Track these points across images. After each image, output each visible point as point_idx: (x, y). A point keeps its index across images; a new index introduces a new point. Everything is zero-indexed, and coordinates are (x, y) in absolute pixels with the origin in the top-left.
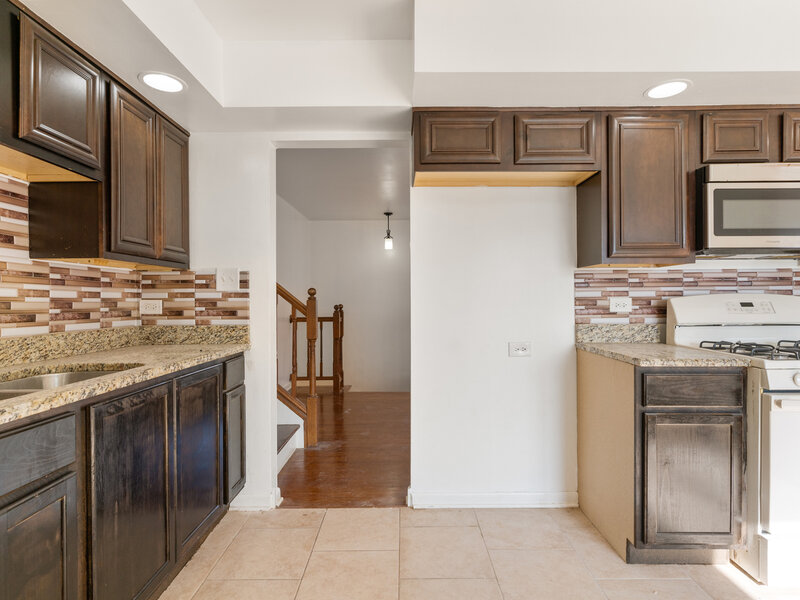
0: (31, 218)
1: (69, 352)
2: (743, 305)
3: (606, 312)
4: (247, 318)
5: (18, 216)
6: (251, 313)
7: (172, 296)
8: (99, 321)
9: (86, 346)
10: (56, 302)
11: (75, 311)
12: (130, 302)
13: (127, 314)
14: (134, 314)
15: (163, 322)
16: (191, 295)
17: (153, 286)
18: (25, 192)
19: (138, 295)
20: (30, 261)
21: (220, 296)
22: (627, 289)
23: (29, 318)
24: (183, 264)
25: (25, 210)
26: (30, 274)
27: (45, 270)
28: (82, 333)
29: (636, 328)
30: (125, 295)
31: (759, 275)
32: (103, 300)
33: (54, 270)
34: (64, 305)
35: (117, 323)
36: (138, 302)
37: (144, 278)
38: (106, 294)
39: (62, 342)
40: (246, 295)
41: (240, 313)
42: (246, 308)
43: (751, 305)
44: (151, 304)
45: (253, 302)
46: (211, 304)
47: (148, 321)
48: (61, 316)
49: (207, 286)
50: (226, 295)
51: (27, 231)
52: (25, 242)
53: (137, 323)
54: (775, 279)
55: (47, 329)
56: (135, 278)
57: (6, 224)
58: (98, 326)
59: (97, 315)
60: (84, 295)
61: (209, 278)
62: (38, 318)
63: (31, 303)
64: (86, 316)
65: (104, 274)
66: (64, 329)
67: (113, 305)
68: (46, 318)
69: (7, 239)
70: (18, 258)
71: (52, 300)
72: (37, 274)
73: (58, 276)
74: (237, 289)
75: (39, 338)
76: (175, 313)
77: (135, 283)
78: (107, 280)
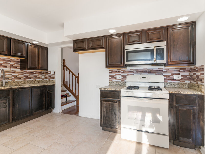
0: (20, 64)
2: (143, 77)
3: (116, 79)
4: (55, 79)
5: (18, 64)
6: (56, 78)
7: (46, 75)
10: (25, 76)
12: (40, 76)
13: (39, 78)
14: (41, 78)
15: (44, 79)
16: (48, 75)
17: (43, 73)
18: (19, 61)
19: (42, 75)
20: (20, 70)
21: (51, 75)
22: (121, 73)
23: (20, 78)
24: (47, 70)
25: (19, 63)
26: (20, 72)
27: (23, 71)
28: (29, 81)
29: (122, 82)
30: (39, 75)
31: (153, 70)
32: (34, 76)
33: (24, 71)
34: (27, 77)
35: (37, 79)
37: (42, 72)
38: (35, 75)
39: (25, 82)
40: (55, 75)
41: (54, 78)
42: (55, 77)
43: (145, 77)
44: (43, 77)
45: (56, 76)
46: (50, 76)
47: (43, 79)
49: (50, 73)
50: (52, 75)
51: (20, 66)
52: (19, 68)
53: (41, 79)
54: (157, 71)
55: (23, 80)
56: (41, 72)
57: (16, 65)
58: (33, 80)
59: (33, 78)
60: (30, 75)
61: (50, 72)
62: (21, 78)
63: (20, 76)
64: (30, 78)
65: (34, 72)
66: (26, 80)
67: (36, 76)
68: (23, 78)
69: (16, 67)
70: (18, 70)
71: (24, 76)
72: (21, 72)
73: (25, 72)
74: (54, 74)
75: (21, 81)
76: (46, 78)
77: (41, 73)
78: (35, 73)
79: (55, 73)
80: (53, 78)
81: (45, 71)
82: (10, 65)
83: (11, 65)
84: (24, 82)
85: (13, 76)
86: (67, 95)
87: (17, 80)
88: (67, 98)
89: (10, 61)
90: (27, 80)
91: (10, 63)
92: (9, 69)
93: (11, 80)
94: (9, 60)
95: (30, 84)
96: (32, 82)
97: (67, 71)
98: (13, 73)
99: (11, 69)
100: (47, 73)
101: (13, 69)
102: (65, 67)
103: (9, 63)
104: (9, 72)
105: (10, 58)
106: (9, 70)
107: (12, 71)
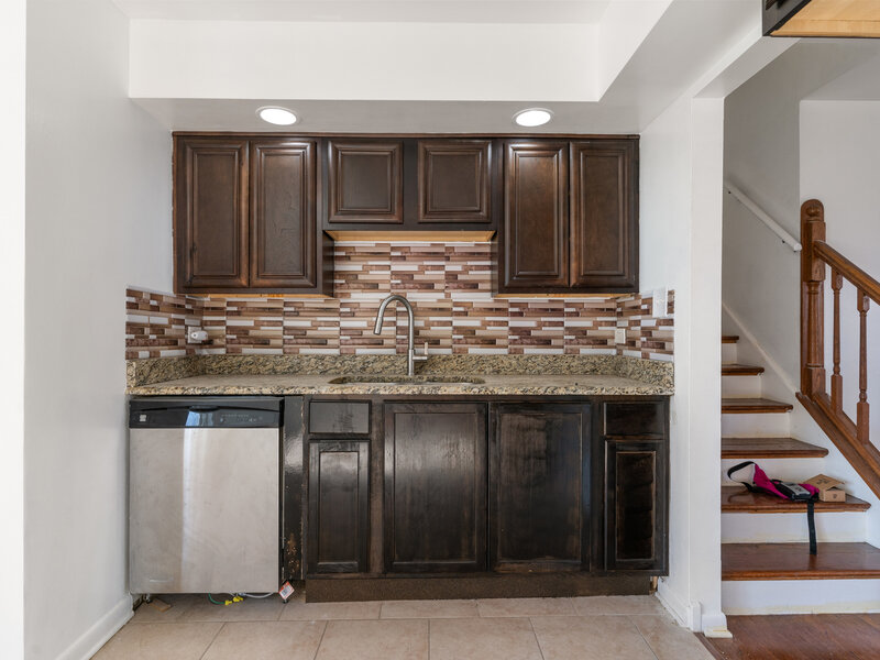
1: (521, 371)
4: (672, 352)
5: (483, 268)
7: (631, 324)
8: (562, 347)
9: (540, 368)
10: (514, 330)
11: (534, 337)
12: (604, 331)
13: (601, 342)
14: (610, 342)
15: (625, 352)
17: (622, 314)
19: (614, 324)
20: (491, 300)
21: (654, 323)
23: (491, 342)
25: (488, 263)
26: (491, 309)
27: (505, 306)
28: (536, 356)
30: (600, 324)
32: (567, 328)
33: (513, 305)
34: (524, 333)
35: (585, 351)
36: (613, 331)
37: (618, 305)
38: (570, 323)
39: (514, 362)
40: (671, 322)
41: (667, 345)
42: (671, 340)
44: (620, 335)
45: (678, 331)
46: (648, 333)
47: (619, 350)
48: (520, 341)
49: (648, 312)
50: (659, 322)
51: (492, 278)
52: (488, 286)
53: (613, 352)
55: (505, 351)
56: (613, 305)
57: (473, 275)
58: (560, 352)
59: (560, 342)
60: (544, 324)
61: (649, 301)
62: (498, 342)
63: (492, 331)
64: (546, 342)
65: (568, 305)
66: (521, 352)
67: (581, 333)
68: (505, 342)
69: (473, 286)
70: (483, 299)
71: (511, 328)
72: (497, 309)
73: (516, 310)
74: (666, 316)
75: (494, 357)
76: (631, 343)
77: (610, 311)
78: (573, 310)
79: (671, 305)
80: (661, 346)
81: (628, 300)
82: (443, 277)
83: (452, 277)
84: (506, 363)
85: (458, 330)
86: (826, 496)
87: (474, 350)
88: (817, 516)
89: (447, 255)
90: (525, 351)
91: (448, 268)
92: (442, 296)
93: (449, 351)
94: (443, 250)
95: (539, 373)
96: (552, 368)
97: (836, 289)
98: (458, 314)
99: (448, 295)
100: (636, 309)
101: (459, 296)
102: (816, 265)
103: (442, 268)
104: (441, 309)
105: (448, 243)
106: (440, 301)
107: (456, 304)
